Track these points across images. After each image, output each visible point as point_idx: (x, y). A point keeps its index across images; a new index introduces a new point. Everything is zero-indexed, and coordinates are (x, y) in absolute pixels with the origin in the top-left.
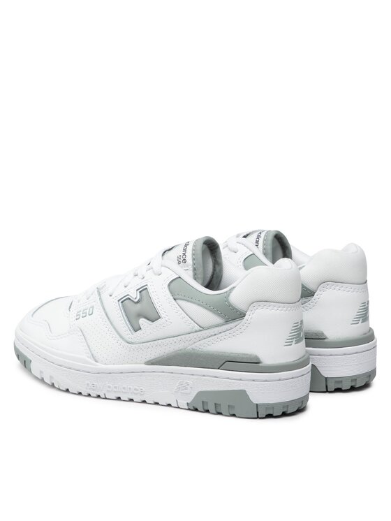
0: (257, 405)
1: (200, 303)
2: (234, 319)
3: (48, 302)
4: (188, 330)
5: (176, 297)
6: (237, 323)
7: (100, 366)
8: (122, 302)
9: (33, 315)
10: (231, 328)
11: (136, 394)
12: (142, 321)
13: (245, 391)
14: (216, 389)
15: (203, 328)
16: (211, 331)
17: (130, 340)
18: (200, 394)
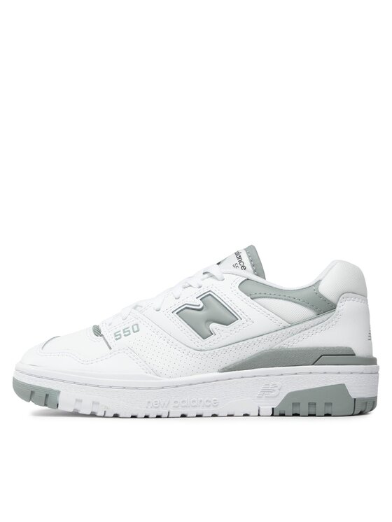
0: (355, 399)
1: (286, 298)
2: (325, 312)
3: (51, 339)
4: (275, 327)
5: (253, 296)
6: (329, 315)
7: (165, 380)
8: (177, 313)
9: (43, 348)
10: (323, 321)
11: (209, 406)
12: (213, 326)
13: (344, 385)
14: (312, 386)
15: (292, 325)
16: (302, 326)
17: (200, 348)
18: (291, 395)
